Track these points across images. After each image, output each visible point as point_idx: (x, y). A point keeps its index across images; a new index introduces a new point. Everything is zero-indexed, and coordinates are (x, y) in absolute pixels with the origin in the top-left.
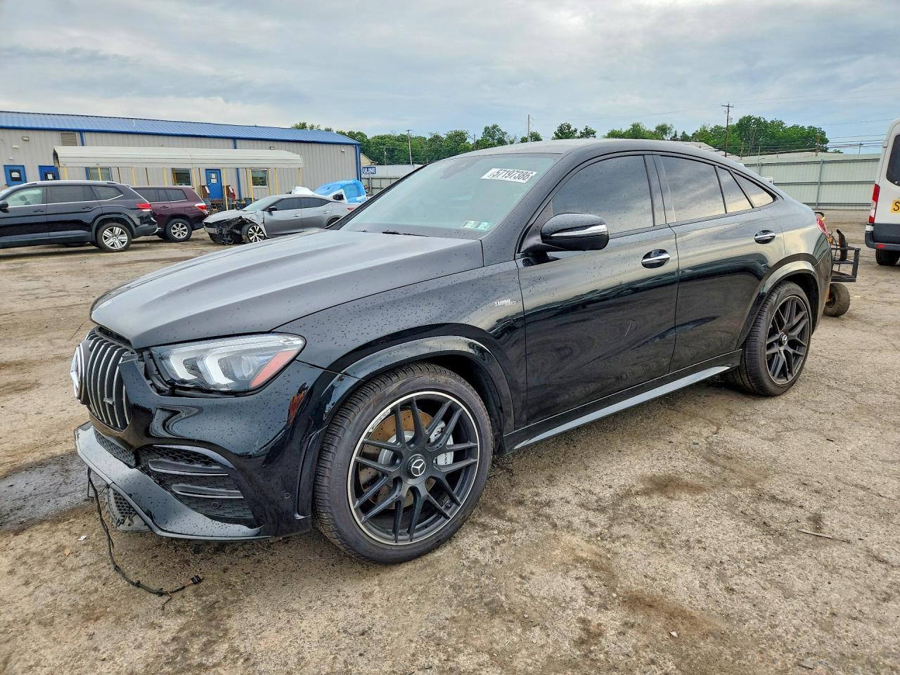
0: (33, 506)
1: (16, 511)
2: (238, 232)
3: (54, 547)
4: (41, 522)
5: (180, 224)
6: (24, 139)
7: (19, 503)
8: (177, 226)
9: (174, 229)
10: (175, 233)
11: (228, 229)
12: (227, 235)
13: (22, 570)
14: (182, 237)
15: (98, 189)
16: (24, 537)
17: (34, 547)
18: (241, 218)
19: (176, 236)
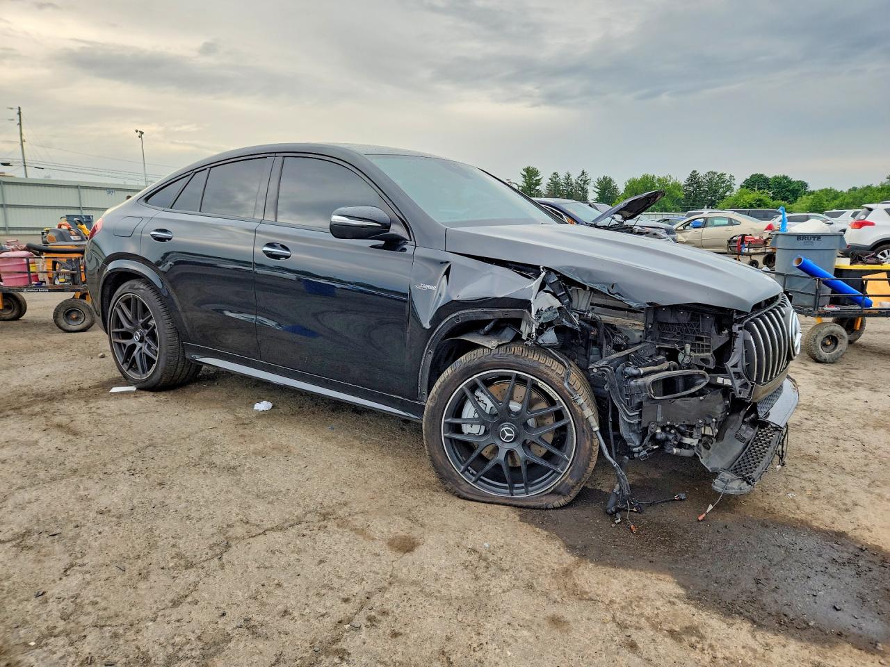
0: (820, 556)
1: (840, 561)
3: (817, 502)
4: (818, 531)
7: (833, 569)
13: (848, 501)
16: (838, 527)
17: (833, 513)
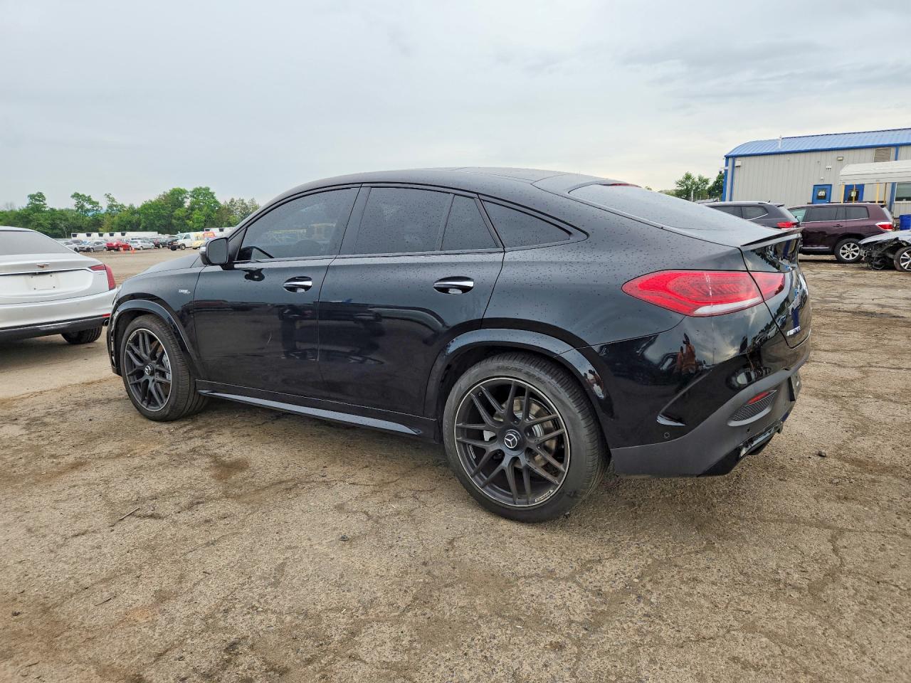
2: (891, 256)
5: (852, 245)
6: (839, 159)
8: (849, 246)
9: (844, 249)
10: (843, 254)
11: (880, 252)
12: (878, 259)
14: (851, 258)
15: (748, 209)
18: (897, 239)
19: (844, 257)
